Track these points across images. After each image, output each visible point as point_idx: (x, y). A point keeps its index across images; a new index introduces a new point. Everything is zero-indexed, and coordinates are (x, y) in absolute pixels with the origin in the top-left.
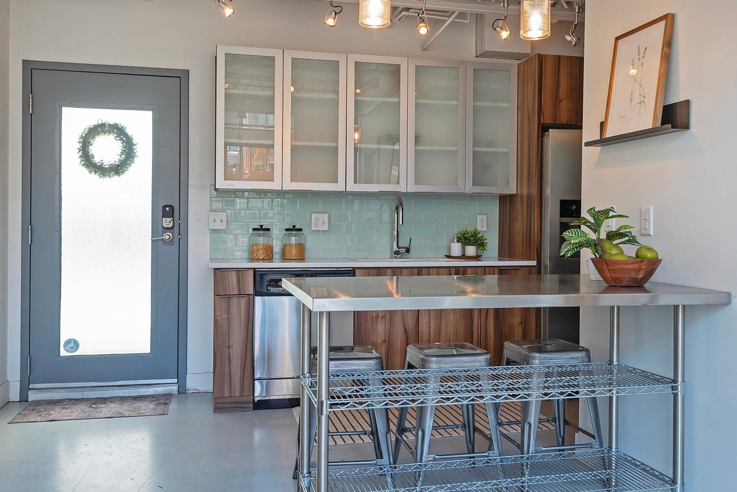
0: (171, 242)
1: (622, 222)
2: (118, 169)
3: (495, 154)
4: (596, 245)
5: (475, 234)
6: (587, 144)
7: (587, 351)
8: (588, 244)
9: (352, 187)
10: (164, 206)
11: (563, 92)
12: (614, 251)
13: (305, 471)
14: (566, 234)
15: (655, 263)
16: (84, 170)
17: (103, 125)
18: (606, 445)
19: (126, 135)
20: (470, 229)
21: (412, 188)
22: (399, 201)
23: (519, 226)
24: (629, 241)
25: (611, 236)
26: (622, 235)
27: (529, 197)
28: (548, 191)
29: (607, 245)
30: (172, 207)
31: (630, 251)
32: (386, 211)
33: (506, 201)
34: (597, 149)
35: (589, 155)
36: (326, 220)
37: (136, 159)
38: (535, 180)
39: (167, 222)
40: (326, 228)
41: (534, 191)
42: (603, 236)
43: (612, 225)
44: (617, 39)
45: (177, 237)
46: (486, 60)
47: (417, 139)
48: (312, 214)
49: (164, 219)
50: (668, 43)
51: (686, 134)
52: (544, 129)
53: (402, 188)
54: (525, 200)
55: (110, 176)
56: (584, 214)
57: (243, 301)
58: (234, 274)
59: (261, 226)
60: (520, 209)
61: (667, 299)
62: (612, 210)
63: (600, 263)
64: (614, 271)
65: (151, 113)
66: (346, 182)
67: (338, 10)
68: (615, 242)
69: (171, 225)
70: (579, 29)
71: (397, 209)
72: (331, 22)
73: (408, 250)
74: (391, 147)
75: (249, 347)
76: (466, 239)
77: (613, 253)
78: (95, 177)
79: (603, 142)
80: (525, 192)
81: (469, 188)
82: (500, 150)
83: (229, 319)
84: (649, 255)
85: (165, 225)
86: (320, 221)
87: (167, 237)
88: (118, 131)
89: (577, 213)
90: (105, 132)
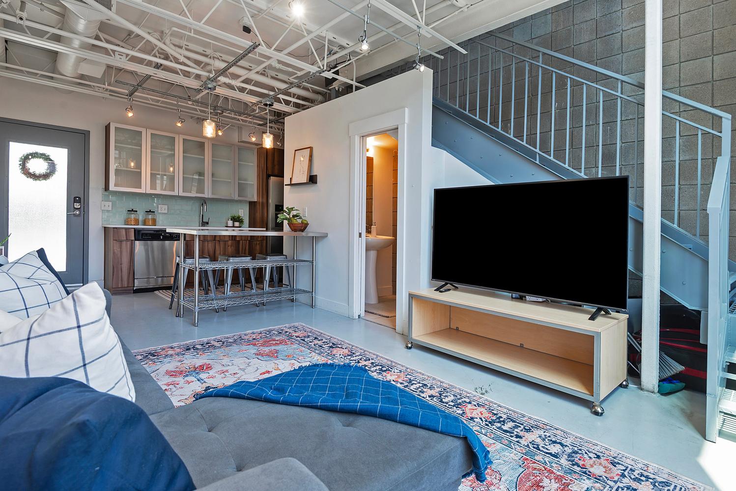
0: (79, 215)
1: (298, 212)
2: (46, 176)
3: (247, 184)
4: (289, 220)
5: (239, 217)
6: (285, 185)
7: (286, 255)
8: (286, 219)
9: (181, 194)
10: (75, 198)
11: (276, 163)
12: (295, 221)
13: (182, 299)
14: (279, 215)
15: (307, 224)
16: (24, 177)
17: (36, 153)
18: (292, 287)
19: (51, 160)
20: (236, 215)
21: (210, 196)
22: (203, 201)
23: (258, 215)
24: (300, 218)
25: (294, 216)
26: (298, 216)
27: (262, 203)
28: (270, 201)
29: (293, 219)
30: (80, 198)
31: (299, 221)
32: (197, 205)
33: (252, 204)
34: (289, 187)
35: (287, 189)
36: (167, 208)
37: (56, 173)
38: (265, 196)
39: (77, 205)
40: (166, 212)
41: (265, 201)
42: (291, 216)
43: (294, 213)
44: (295, 151)
45: (82, 213)
46: (242, 144)
47: (213, 175)
48: (159, 206)
49: (75, 204)
50: (311, 156)
51: (316, 185)
52: (268, 176)
53: (206, 196)
54: (261, 204)
55: (40, 180)
56: (285, 209)
57: (129, 243)
58: (124, 230)
59: (132, 209)
60: (259, 207)
61: (311, 235)
62: (294, 208)
63: (290, 224)
64: (295, 227)
65: (67, 150)
66: (179, 191)
67: (183, 121)
68: (295, 218)
69: (79, 207)
70: (282, 141)
71: (202, 204)
72: (179, 125)
73: (208, 223)
74: (192, 176)
75: (132, 264)
76: (234, 219)
77: (294, 221)
78: (30, 180)
79: (291, 185)
80: (261, 201)
81: (236, 198)
82: (249, 182)
83: (121, 252)
84: (305, 222)
85: (75, 206)
86: (163, 209)
87: (77, 213)
88: (46, 158)
89: (282, 209)
90: (37, 157)
